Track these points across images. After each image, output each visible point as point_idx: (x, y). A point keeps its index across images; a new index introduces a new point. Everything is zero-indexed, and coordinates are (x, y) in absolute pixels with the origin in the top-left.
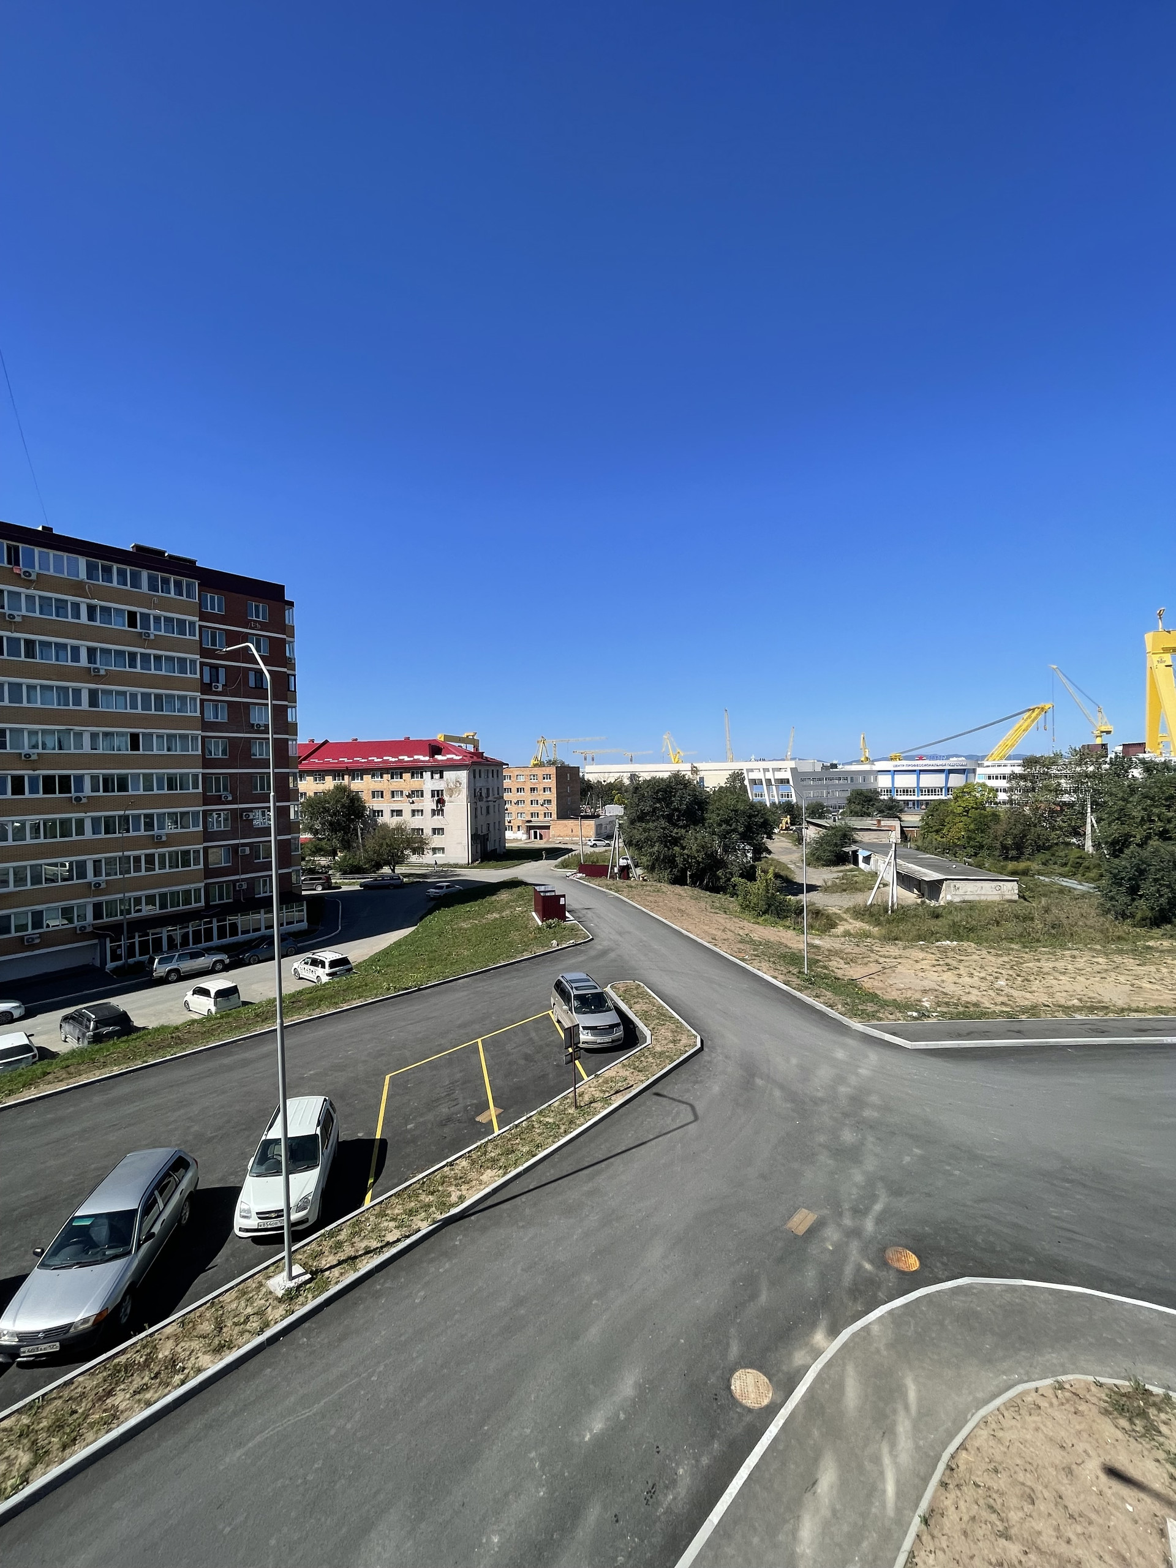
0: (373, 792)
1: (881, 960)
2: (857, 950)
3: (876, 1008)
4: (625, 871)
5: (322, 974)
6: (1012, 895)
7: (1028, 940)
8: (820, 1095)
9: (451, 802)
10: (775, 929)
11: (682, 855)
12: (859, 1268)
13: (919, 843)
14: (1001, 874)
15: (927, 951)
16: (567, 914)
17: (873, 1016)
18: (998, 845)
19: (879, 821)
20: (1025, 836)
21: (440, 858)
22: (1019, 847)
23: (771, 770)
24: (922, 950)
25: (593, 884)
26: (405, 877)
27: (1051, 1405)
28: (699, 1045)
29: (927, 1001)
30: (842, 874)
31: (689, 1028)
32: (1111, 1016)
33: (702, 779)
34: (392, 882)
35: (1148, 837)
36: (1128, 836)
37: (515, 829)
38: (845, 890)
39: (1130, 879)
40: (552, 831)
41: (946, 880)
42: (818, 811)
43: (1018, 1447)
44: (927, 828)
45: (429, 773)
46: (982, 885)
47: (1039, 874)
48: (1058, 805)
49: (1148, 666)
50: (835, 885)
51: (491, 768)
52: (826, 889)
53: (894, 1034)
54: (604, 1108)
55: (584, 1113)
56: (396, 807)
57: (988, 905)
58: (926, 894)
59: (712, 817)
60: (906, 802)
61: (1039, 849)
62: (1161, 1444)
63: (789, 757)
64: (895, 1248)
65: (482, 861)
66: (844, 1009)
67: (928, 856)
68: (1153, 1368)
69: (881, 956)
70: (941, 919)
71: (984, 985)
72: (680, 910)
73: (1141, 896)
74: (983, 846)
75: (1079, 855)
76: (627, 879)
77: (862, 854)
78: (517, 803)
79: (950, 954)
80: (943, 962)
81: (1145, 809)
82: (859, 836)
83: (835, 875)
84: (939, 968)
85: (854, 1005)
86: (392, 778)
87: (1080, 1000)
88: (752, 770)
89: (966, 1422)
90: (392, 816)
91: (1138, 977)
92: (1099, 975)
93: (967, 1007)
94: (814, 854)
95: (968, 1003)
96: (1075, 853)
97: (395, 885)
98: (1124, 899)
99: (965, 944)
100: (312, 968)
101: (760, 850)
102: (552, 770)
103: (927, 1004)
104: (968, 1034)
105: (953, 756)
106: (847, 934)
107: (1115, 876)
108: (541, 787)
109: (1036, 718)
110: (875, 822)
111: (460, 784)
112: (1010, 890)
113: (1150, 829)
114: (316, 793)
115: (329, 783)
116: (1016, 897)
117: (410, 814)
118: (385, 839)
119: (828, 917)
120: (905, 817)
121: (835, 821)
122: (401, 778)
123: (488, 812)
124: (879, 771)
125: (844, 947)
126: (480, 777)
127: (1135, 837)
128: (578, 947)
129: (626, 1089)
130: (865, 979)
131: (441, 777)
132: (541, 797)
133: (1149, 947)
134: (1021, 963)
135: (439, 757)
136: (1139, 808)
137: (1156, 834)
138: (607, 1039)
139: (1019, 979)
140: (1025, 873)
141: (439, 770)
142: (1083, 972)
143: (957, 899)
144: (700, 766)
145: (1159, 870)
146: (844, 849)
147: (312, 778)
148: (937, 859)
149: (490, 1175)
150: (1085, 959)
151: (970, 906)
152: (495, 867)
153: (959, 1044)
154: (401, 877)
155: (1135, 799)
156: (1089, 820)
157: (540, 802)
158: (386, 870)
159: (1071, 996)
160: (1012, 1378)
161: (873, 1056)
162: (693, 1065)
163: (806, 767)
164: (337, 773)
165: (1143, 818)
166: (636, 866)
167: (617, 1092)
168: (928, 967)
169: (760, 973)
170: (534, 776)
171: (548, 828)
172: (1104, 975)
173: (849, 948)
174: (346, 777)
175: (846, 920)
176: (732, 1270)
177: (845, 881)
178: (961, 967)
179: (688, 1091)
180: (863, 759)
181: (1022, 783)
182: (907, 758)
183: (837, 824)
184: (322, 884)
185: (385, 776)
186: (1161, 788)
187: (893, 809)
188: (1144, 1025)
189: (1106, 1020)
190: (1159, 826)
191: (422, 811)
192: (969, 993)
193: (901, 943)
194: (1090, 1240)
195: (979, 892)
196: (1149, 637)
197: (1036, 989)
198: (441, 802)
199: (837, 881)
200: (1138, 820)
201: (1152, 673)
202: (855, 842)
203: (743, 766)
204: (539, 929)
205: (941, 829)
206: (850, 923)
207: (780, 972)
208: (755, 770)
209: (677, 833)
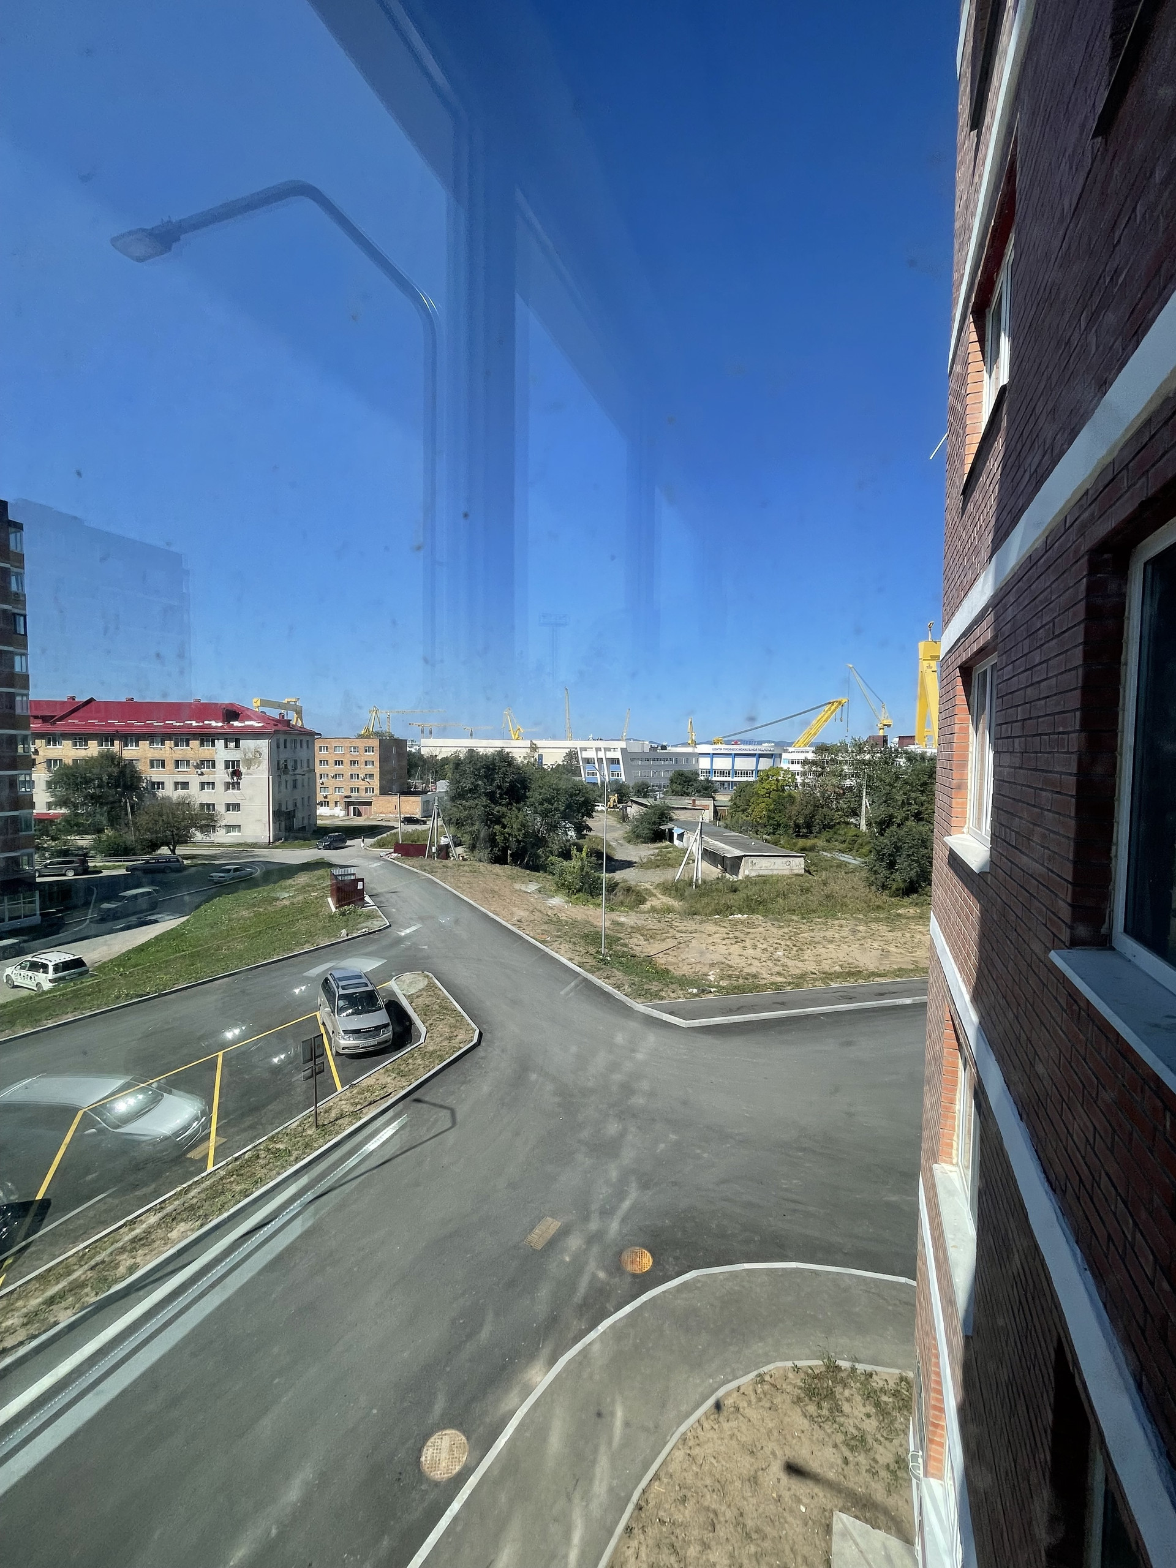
0: (152, 762)
1: (678, 935)
2: (658, 926)
3: (661, 986)
4: (444, 852)
5: (45, 980)
6: (799, 869)
7: (806, 913)
8: (590, 1084)
9: (248, 774)
10: (586, 907)
11: (502, 833)
12: (594, 1276)
13: (728, 822)
14: (792, 850)
15: (720, 925)
16: (367, 899)
17: (656, 995)
18: (792, 824)
19: (694, 800)
20: (813, 816)
21: (233, 837)
22: (809, 825)
23: (603, 750)
24: (716, 923)
25: (407, 864)
26: (187, 859)
27: (750, 1403)
28: (475, 1040)
29: (713, 974)
30: (658, 850)
31: (470, 1021)
32: (861, 982)
33: (540, 756)
34: (168, 864)
35: (907, 819)
36: (891, 817)
37: (332, 804)
38: (658, 867)
39: (890, 855)
40: (373, 808)
41: (745, 856)
42: (643, 790)
43: (711, 1463)
44: (735, 807)
45: (222, 742)
46: (775, 861)
47: (823, 850)
48: (841, 788)
49: (920, 671)
50: (650, 861)
51: (299, 738)
52: (644, 866)
53: (671, 1013)
54: (351, 1124)
55: (326, 1134)
56: (181, 778)
57: (779, 879)
58: (728, 870)
59: (534, 796)
60: (722, 783)
61: (827, 827)
62: (841, 1425)
63: (624, 738)
64: (631, 1249)
65: (286, 840)
66: (630, 990)
67: (733, 833)
68: (844, 1341)
69: (678, 931)
70: (738, 892)
71: (764, 956)
72: (493, 892)
73: (897, 870)
74: (780, 825)
75: (854, 833)
76: (447, 859)
77: (677, 832)
78: (335, 777)
79: (740, 927)
80: (732, 935)
81: (905, 794)
82: (676, 815)
83: (651, 852)
84: (728, 941)
85: (641, 985)
86: (176, 745)
87: (841, 966)
88: (585, 749)
89: (665, 1443)
90: (176, 789)
91: (887, 943)
92: (858, 942)
93: (747, 979)
94: (635, 832)
95: (748, 974)
96: (852, 831)
97: (174, 866)
98: (884, 873)
99: (754, 917)
100: (30, 973)
101: (580, 828)
102: (375, 743)
103: (712, 978)
104: (738, 1009)
105: (765, 742)
106: (653, 910)
107: (878, 852)
108: (362, 760)
109: (834, 710)
110: (691, 802)
111: (260, 754)
112: (798, 865)
113: (908, 811)
114: (75, 761)
115: (93, 749)
116: (802, 872)
117: (198, 787)
118: (161, 816)
119: (638, 893)
120: (718, 797)
121: (655, 800)
122: (188, 745)
123: (295, 787)
124: (700, 754)
125: (647, 923)
126: (285, 747)
127: (897, 818)
128: (371, 936)
129: (381, 1099)
130: (660, 955)
131: (237, 746)
132: (363, 770)
133: (899, 915)
134: (799, 934)
135: (236, 724)
136: (901, 792)
137: (912, 816)
138: (373, 1041)
139: (795, 948)
140: (812, 849)
141: (235, 738)
142: (846, 940)
143: (753, 874)
144: (539, 743)
145: (911, 847)
146: (661, 827)
147: (69, 743)
148: (740, 836)
149: (182, 1230)
150: (849, 928)
151: (764, 880)
152: (300, 847)
153: (729, 1020)
154: (180, 859)
155: (898, 784)
156: (864, 803)
157: (362, 776)
158: (164, 851)
159: (834, 963)
160: (718, 1379)
161: (652, 1039)
162: (465, 1064)
163: (635, 748)
164: (107, 738)
165: (903, 800)
166: (457, 845)
167: (370, 1104)
168: (719, 941)
169: (556, 956)
170: (354, 748)
171: (369, 804)
172: (862, 942)
173: (652, 925)
174: (116, 743)
175: (655, 896)
176: (455, 1305)
177: (659, 858)
178: (748, 940)
179: (453, 1093)
180: (690, 742)
181: (814, 769)
182: (728, 743)
183: (657, 803)
184: (74, 869)
185: (167, 743)
186: (918, 776)
187: (708, 790)
188: (884, 989)
189: (854, 987)
190: (914, 808)
191: (213, 784)
192: (750, 964)
193: (699, 917)
194: (811, 1209)
195: (772, 867)
196: (921, 645)
197: (807, 958)
198: (236, 773)
199: (653, 857)
200: (900, 803)
201: (922, 676)
202: (671, 820)
203: (578, 744)
204: (331, 917)
205: (746, 809)
206: (658, 899)
207: (578, 953)
208: (590, 749)
209: (498, 812)
